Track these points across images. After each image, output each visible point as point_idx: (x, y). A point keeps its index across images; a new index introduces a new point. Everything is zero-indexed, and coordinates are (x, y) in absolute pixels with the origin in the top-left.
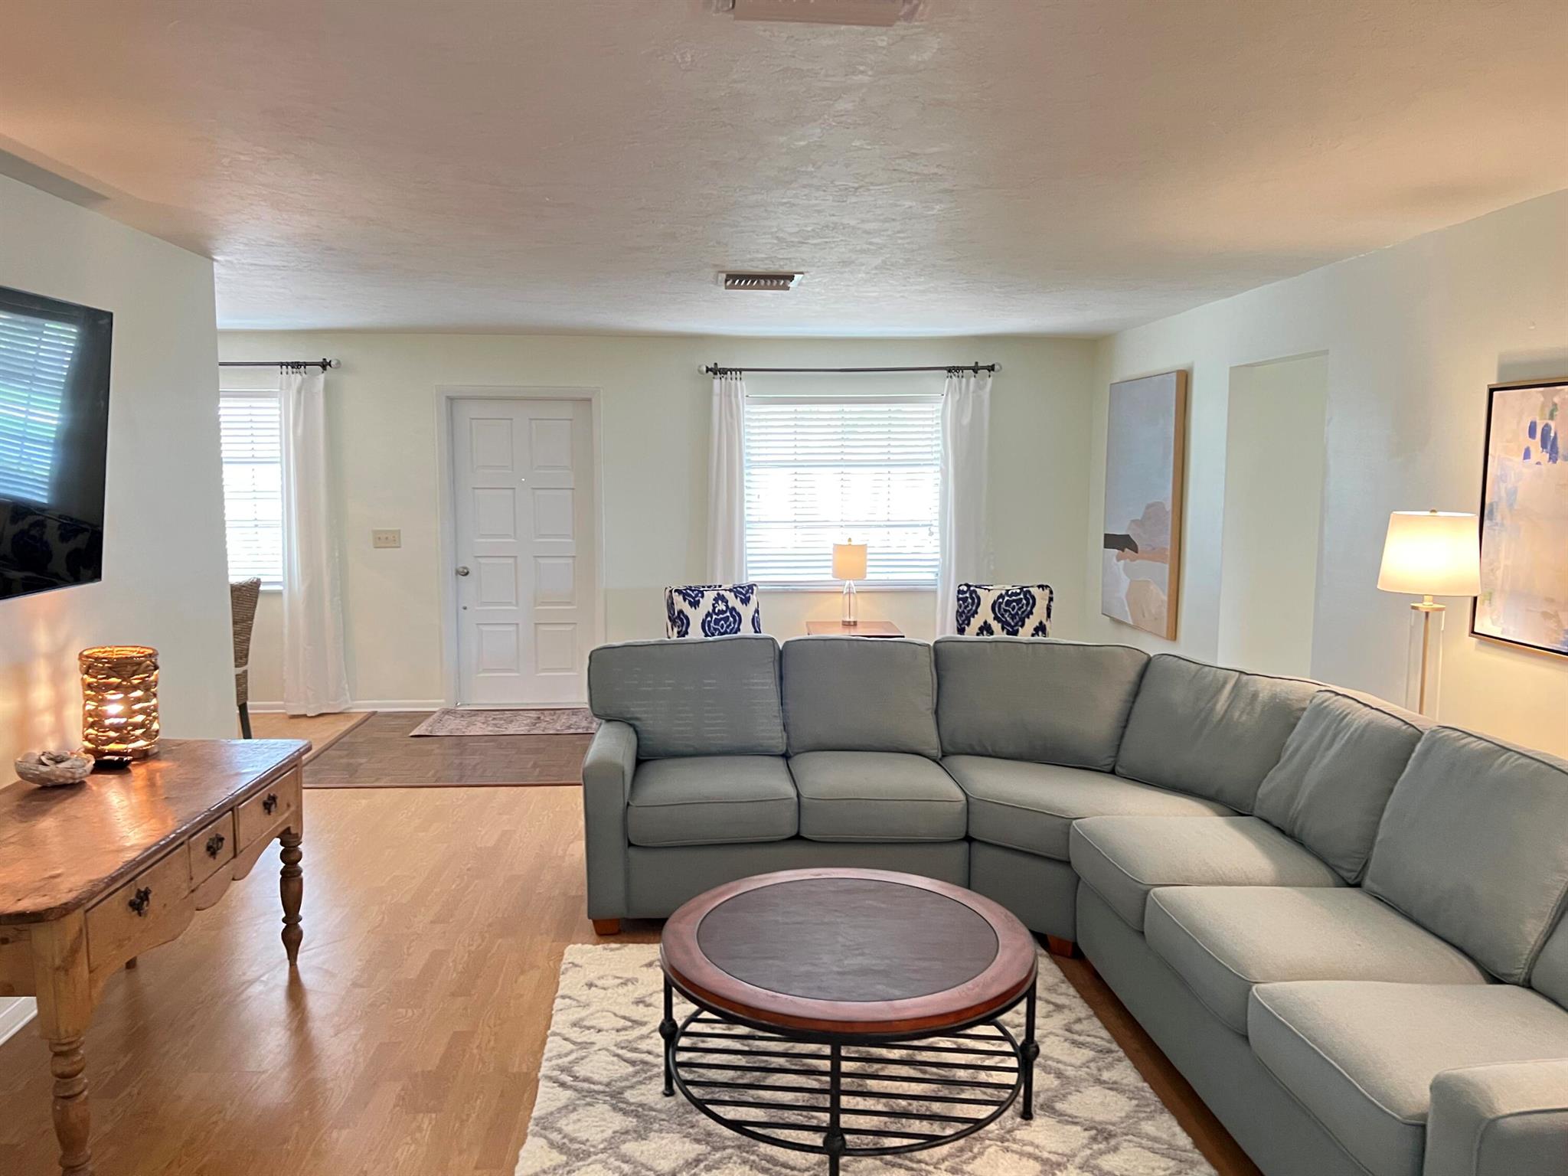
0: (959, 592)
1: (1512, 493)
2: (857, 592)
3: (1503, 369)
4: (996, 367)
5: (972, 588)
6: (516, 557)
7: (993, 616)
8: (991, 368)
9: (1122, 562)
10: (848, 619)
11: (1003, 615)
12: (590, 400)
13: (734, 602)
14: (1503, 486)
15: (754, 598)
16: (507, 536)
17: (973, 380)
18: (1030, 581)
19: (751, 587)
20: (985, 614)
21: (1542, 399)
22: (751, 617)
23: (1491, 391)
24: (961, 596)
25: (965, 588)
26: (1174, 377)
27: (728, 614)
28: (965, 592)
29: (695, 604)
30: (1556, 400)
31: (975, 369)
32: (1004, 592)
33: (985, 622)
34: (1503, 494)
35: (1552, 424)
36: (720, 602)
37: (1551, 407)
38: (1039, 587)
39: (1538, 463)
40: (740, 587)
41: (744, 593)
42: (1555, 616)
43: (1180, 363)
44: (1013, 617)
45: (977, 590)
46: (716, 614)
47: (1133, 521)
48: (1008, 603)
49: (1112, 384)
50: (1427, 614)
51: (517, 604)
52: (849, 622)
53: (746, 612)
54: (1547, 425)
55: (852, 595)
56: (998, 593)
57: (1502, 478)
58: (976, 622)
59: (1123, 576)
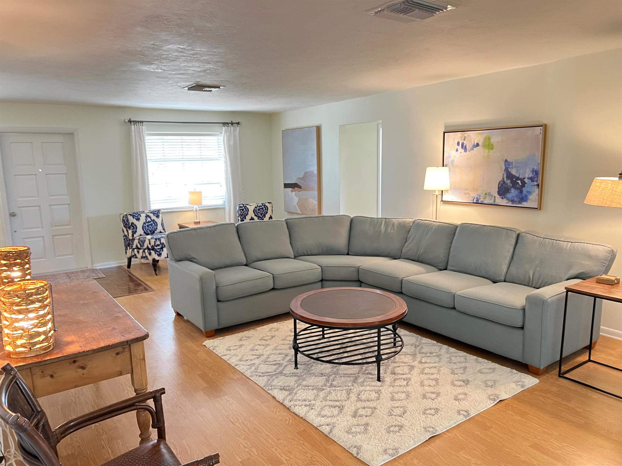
0: (240, 207)
1: (453, 161)
2: (199, 210)
3: (446, 127)
4: (240, 123)
5: (245, 205)
6: (40, 206)
7: (254, 214)
8: (238, 123)
9: (294, 192)
10: (196, 221)
11: (258, 214)
12: (72, 134)
13: (154, 217)
14: (449, 159)
15: (160, 215)
16: (35, 197)
17: (232, 128)
18: (265, 201)
19: (159, 211)
20: (251, 214)
21: (461, 135)
22: (161, 223)
23: (444, 133)
24: (241, 208)
25: (242, 206)
26: (315, 128)
27: (152, 222)
28: (242, 207)
29: (138, 219)
30: (465, 135)
31: (232, 124)
32: (256, 206)
33: (252, 217)
34: (450, 161)
35: (465, 142)
36: (148, 218)
37: (464, 137)
38: (268, 203)
39: (461, 153)
40: (155, 211)
41: (157, 213)
42: (468, 193)
43: (317, 123)
44: (261, 214)
45: (247, 206)
46: (147, 223)
47: (298, 178)
48: (259, 210)
49: (282, 131)
50: (437, 196)
51: (42, 228)
52: (197, 222)
53: (159, 221)
54: (463, 142)
55: (197, 212)
56: (254, 206)
57: (449, 157)
58: (248, 217)
59: (295, 197)
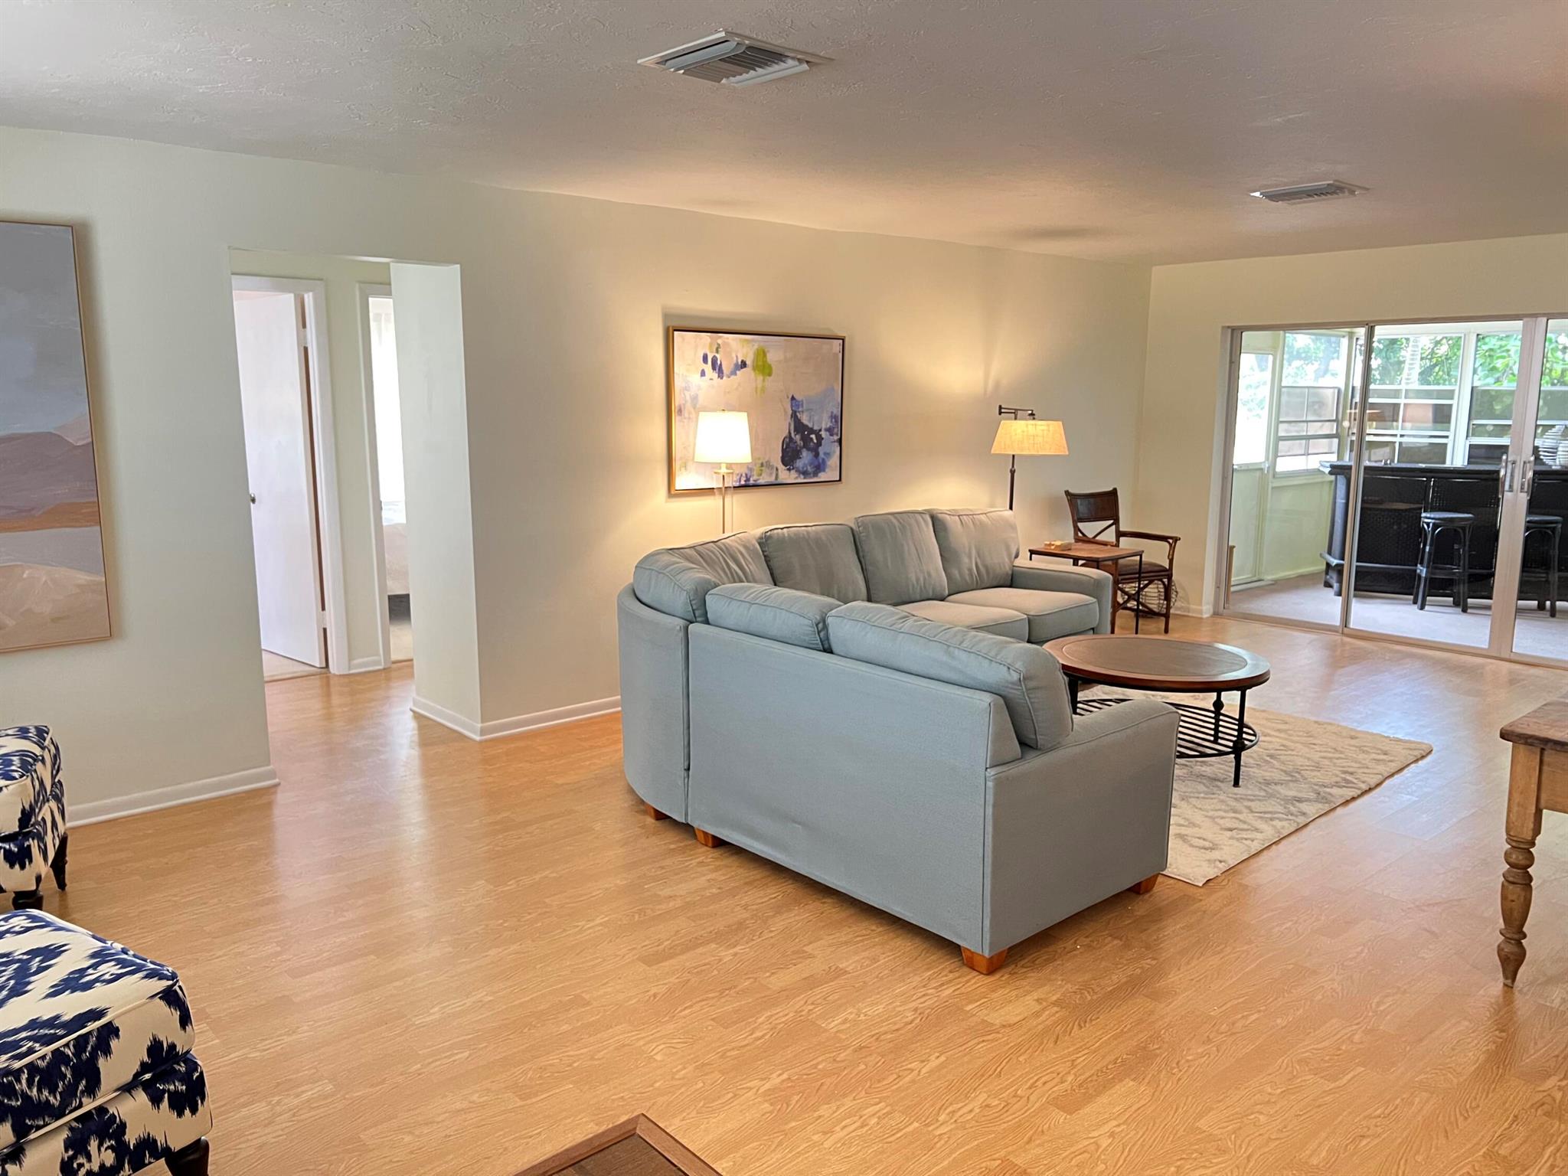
1: (695, 398)
14: (686, 393)
21: (709, 340)
23: (673, 331)
30: (720, 341)
34: (688, 398)
35: (718, 356)
37: (716, 346)
39: (711, 379)
54: (715, 357)
57: (687, 388)
